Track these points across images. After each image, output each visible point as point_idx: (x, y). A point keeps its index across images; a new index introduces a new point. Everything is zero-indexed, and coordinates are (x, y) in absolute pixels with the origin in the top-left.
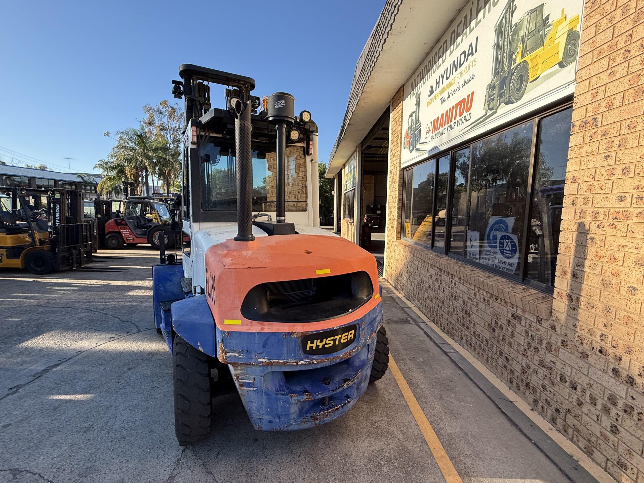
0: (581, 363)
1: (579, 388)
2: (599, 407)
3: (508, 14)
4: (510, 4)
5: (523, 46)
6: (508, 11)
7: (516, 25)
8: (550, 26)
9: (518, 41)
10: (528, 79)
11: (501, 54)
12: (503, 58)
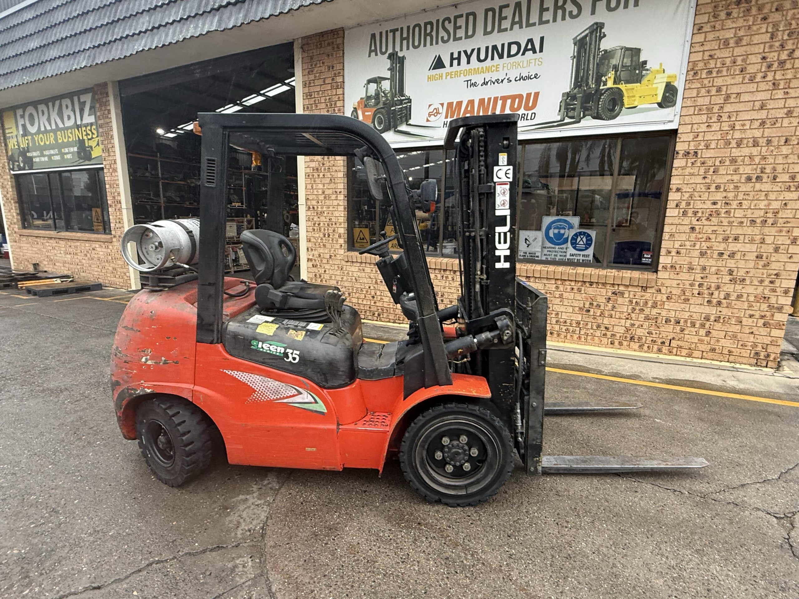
0: (683, 306)
1: (682, 321)
2: (697, 326)
3: (594, 36)
4: (597, 28)
5: (616, 74)
6: (594, 33)
7: (606, 51)
8: (647, 70)
9: (609, 67)
10: (622, 105)
11: (584, 69)
12: (588, 75)
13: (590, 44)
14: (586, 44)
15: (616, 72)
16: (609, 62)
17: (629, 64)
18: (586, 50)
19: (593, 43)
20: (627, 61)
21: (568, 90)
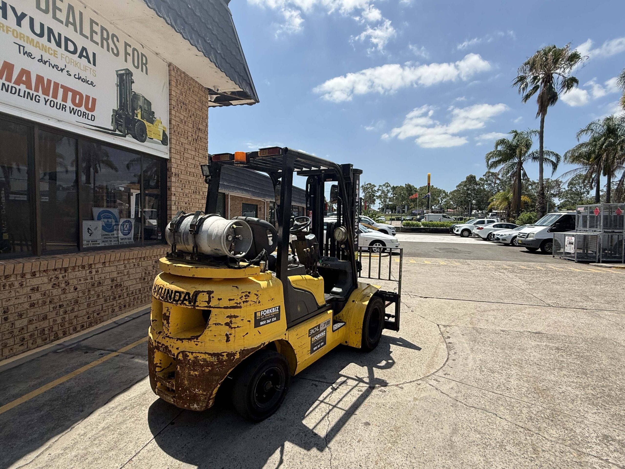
3: (128, 78)
4: (129, 73)
5: (141, 112)
6: (128, 76)
7: (135, 93)
8: (155, 118)
9: (138, 106)
10: (146, 135)
11: (124, 98)
12: (127, 104)
13: (126, 83)
14: (124, 80)
15: (141, 110)
16: (137, 102)
17: (147, 109)
18: (124, 84)
19: (128, 82)
20: (146, 106)
21: (116, 109)
